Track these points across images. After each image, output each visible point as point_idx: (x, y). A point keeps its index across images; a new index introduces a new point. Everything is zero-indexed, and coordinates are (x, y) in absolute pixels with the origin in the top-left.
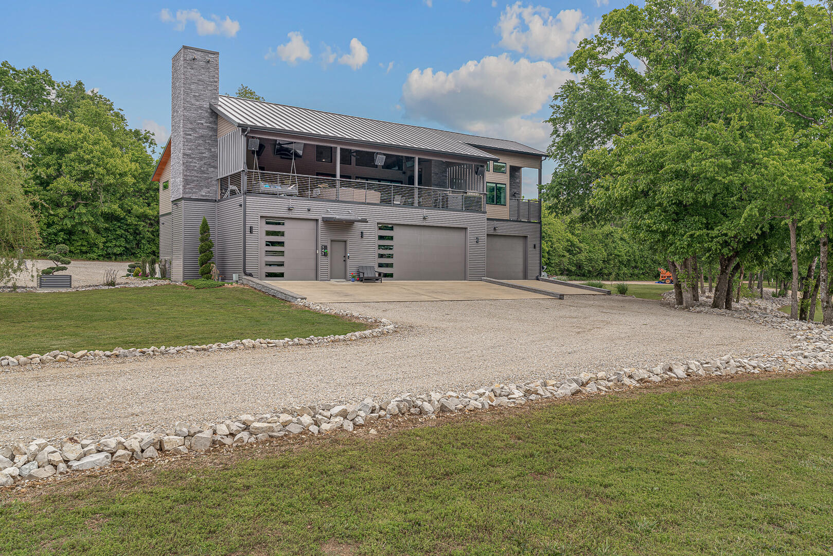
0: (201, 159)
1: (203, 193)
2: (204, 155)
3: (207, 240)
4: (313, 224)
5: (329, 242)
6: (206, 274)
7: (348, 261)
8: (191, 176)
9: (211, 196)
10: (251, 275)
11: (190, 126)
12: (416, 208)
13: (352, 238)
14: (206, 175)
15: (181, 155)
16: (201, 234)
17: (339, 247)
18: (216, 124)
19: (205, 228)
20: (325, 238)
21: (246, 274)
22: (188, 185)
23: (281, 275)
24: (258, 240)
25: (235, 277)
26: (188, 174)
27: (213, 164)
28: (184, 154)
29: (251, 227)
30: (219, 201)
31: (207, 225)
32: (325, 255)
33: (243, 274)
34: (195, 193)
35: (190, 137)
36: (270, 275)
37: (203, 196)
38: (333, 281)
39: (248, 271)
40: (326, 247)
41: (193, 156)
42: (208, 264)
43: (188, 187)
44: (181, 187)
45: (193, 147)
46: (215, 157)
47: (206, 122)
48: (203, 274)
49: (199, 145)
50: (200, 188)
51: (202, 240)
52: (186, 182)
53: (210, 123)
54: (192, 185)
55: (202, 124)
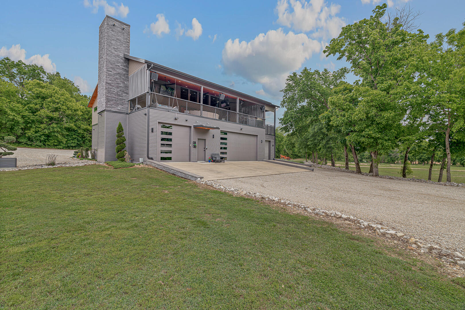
0: (118, 87)
1: (119, 108)
2: (120, 85)
3: (121, 136)
4: (188, 129)
5: (197, 139)
6: (121, 158)
7: (206, 150)
8: (111, 97)
9: (124, 110)
10: (152, 159)
11: (111, 66)
12: (238, 124)
13: (208, 138)
14: (121, 98)
15: (104, 83)
16: (118, 133)
17: (202, 144)
18: (128, 68)
19: (120, 129)
20: (194, 138)
21: (149, 158)
22: (109, 102)
23: (170, 159)
24: (156, 137)
25: (141, 160)
26: (109, 95)
27: (125, 91)
28: (106, 83)
29: (152, 129)
30: (129, 114)
31: (121, 127)
32: (195, 147)
33: (146, 158)
34: (114, 107)
35: (111, 73)
36: (163, 159)
37: (119, 110)
38: (199, 162)
39: (150, 156)
40: (195, 143)
41: (113, 85)
42: (122, 152)
43: (109, 103)
44: (104, 103)
45: (113, 79)
46: (127, 87)
47: (121, 65)
48: (118, 158)
49: (117, 78)
50: (118, 105)
51: (118, 136)
52: (108, 100)
53: (124, 66)
54: (112, 103)
55: (119, 66)
